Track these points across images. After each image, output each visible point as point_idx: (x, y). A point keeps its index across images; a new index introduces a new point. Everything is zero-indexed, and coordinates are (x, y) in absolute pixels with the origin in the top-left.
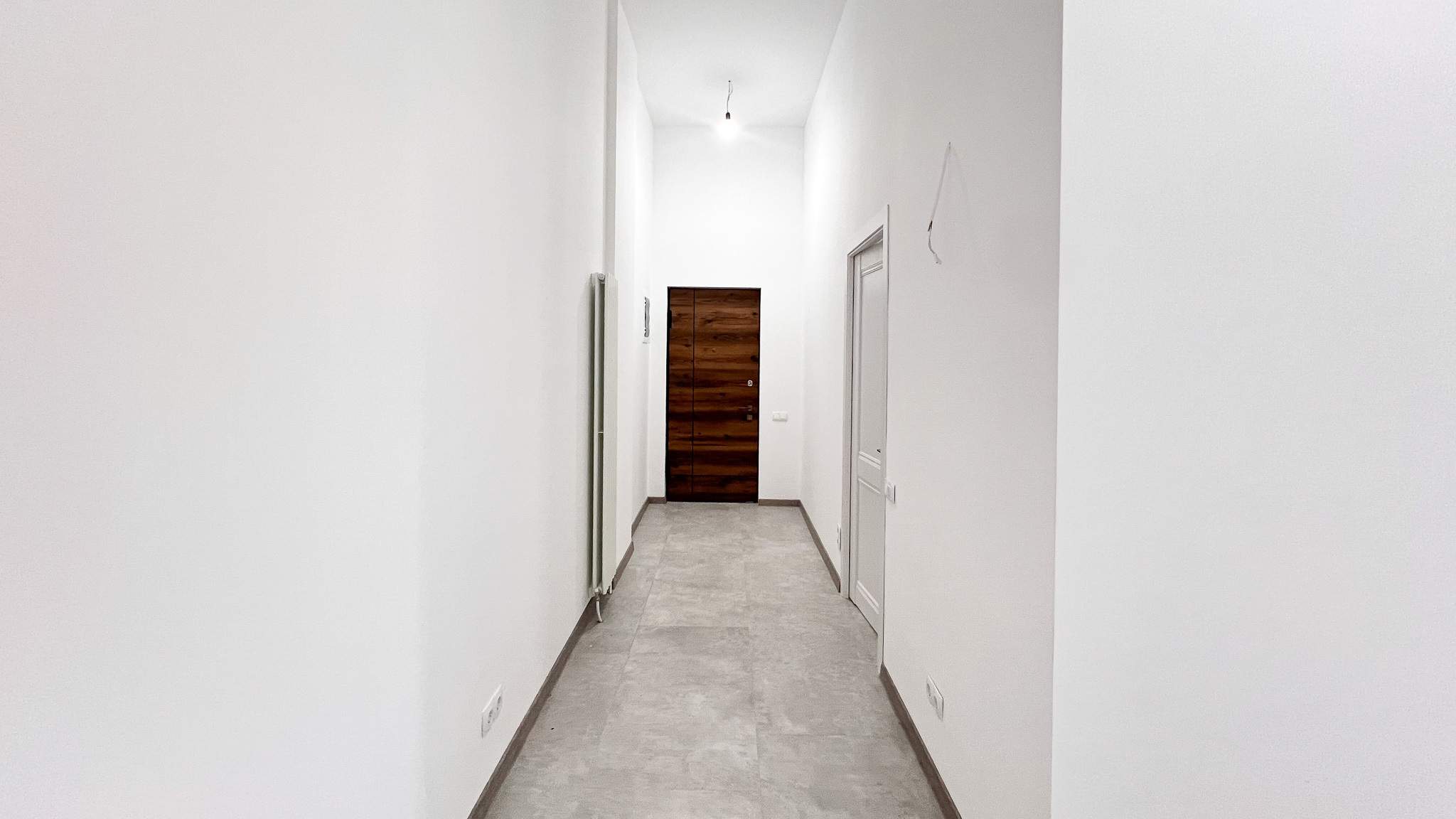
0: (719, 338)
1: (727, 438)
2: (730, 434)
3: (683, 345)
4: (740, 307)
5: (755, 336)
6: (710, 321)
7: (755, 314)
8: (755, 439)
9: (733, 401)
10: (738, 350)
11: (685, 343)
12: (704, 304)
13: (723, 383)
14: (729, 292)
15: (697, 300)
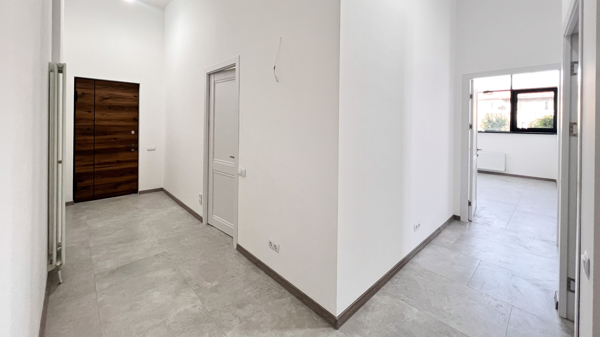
0: (111, 108)
1: (119, 162)
2: (120, 160)
3: (86, 111)
4: (126, 92)
5: (136, 108)
6: (106, 99)
7: (136, 96)
8: (137, 161)
9: (122, 142)
10: (124, 115)
11: (89, 110)
12: (101, 89)
13: (116, 133)
14: (119, 84)
15: (96, 87)
